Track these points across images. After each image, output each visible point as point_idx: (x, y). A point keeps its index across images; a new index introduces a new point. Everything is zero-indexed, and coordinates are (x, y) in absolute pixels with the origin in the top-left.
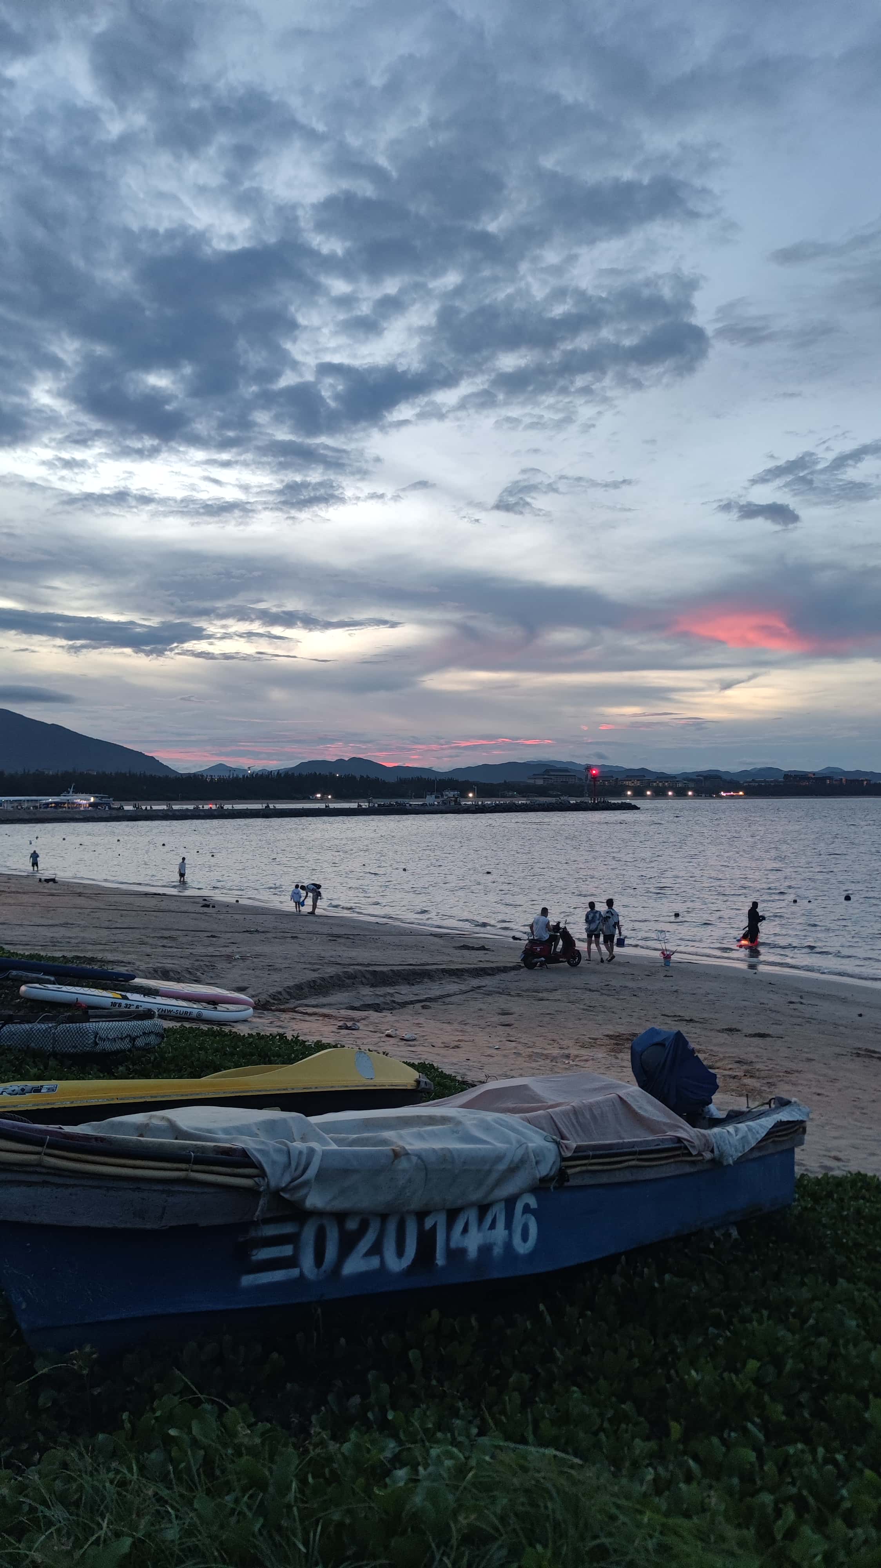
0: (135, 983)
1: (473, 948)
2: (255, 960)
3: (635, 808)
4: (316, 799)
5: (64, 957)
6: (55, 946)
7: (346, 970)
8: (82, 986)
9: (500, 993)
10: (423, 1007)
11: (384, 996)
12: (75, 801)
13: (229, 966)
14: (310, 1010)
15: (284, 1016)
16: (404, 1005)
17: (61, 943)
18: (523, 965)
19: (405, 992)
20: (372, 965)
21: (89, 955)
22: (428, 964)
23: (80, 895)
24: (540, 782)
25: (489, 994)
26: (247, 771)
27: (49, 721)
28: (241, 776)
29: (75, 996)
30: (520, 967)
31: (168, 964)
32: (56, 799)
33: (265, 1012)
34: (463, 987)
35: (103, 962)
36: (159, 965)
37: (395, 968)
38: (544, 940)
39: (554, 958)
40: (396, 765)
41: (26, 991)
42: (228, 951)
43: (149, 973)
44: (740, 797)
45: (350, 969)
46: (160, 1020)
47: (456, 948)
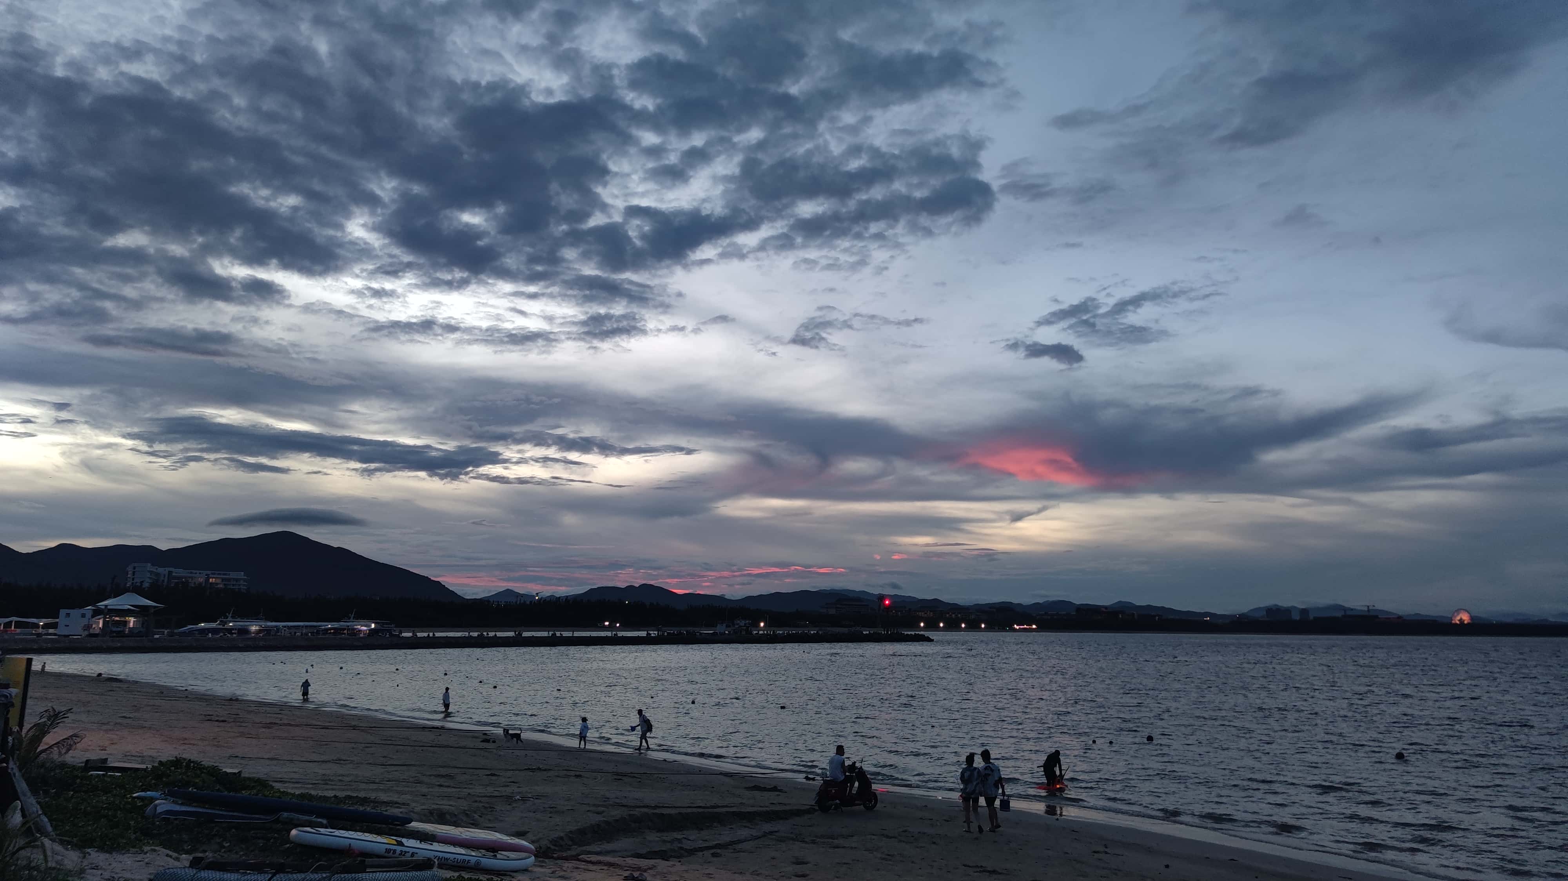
0: (413, 827)
1: (765, 789)
2: (536, 801)
3: (929, 640)
4: (605, 626)
5: (335, 796)
6: (327, 784)
7: (632, 813)
8: (356, 831)
9: (793, 839)
10: (714, 855)
11: (672, 842)
12: (356, 627)
13: (509, 807)
14: (594, 858)
15: (567, 865)
16: (692, 852)
17: (332, 781)
18: (817, 808)
19: (693, 838)
20: (659, 807)
21: (362, 795)
22: (719, 807)
23: (354, 728)
24: (832, 611)
25: (781, 840)
26: (534, 597)
27: (335, 544)
28: (528, 603)
29: (348, 841)
30: (815, 810)
31: (445, 805)
32: (336, 625)
33: (546, 860)
34: (754, 833)
35: (376, 803)
36: (435, 807)
37: (684, 811)
38: (839, 780)
39: (850, 801)
40: (687, 592)
41: (296, 836)
42: (509, 790)
43: (425, 815)
44: (1034, 630)
45: (637, 812)
46: (439, 870)
47: (747, 788)
